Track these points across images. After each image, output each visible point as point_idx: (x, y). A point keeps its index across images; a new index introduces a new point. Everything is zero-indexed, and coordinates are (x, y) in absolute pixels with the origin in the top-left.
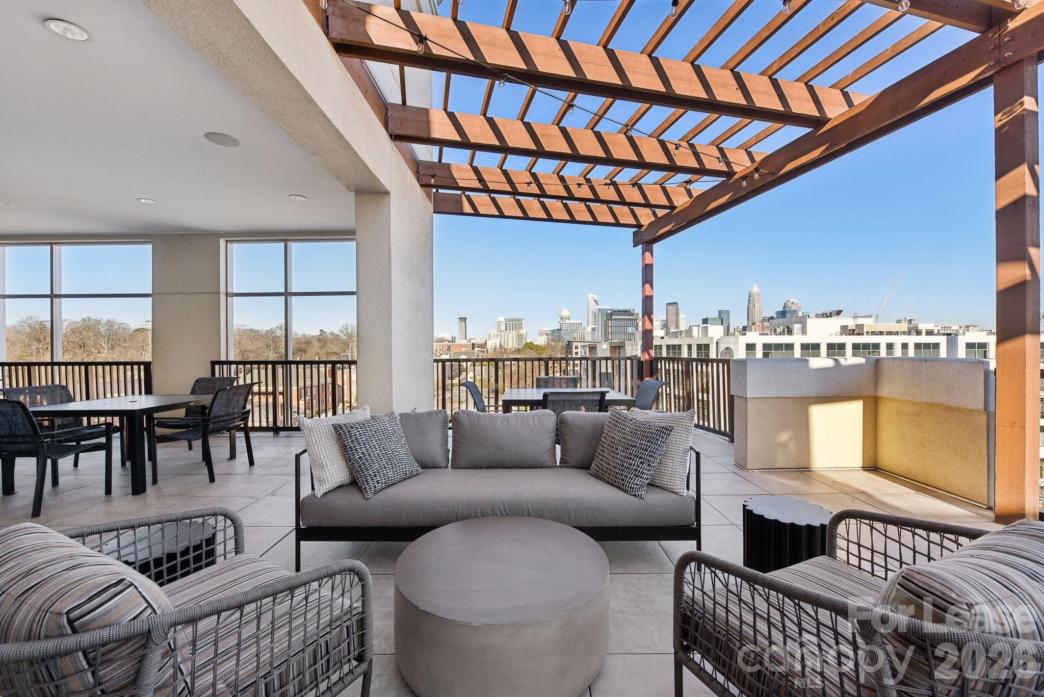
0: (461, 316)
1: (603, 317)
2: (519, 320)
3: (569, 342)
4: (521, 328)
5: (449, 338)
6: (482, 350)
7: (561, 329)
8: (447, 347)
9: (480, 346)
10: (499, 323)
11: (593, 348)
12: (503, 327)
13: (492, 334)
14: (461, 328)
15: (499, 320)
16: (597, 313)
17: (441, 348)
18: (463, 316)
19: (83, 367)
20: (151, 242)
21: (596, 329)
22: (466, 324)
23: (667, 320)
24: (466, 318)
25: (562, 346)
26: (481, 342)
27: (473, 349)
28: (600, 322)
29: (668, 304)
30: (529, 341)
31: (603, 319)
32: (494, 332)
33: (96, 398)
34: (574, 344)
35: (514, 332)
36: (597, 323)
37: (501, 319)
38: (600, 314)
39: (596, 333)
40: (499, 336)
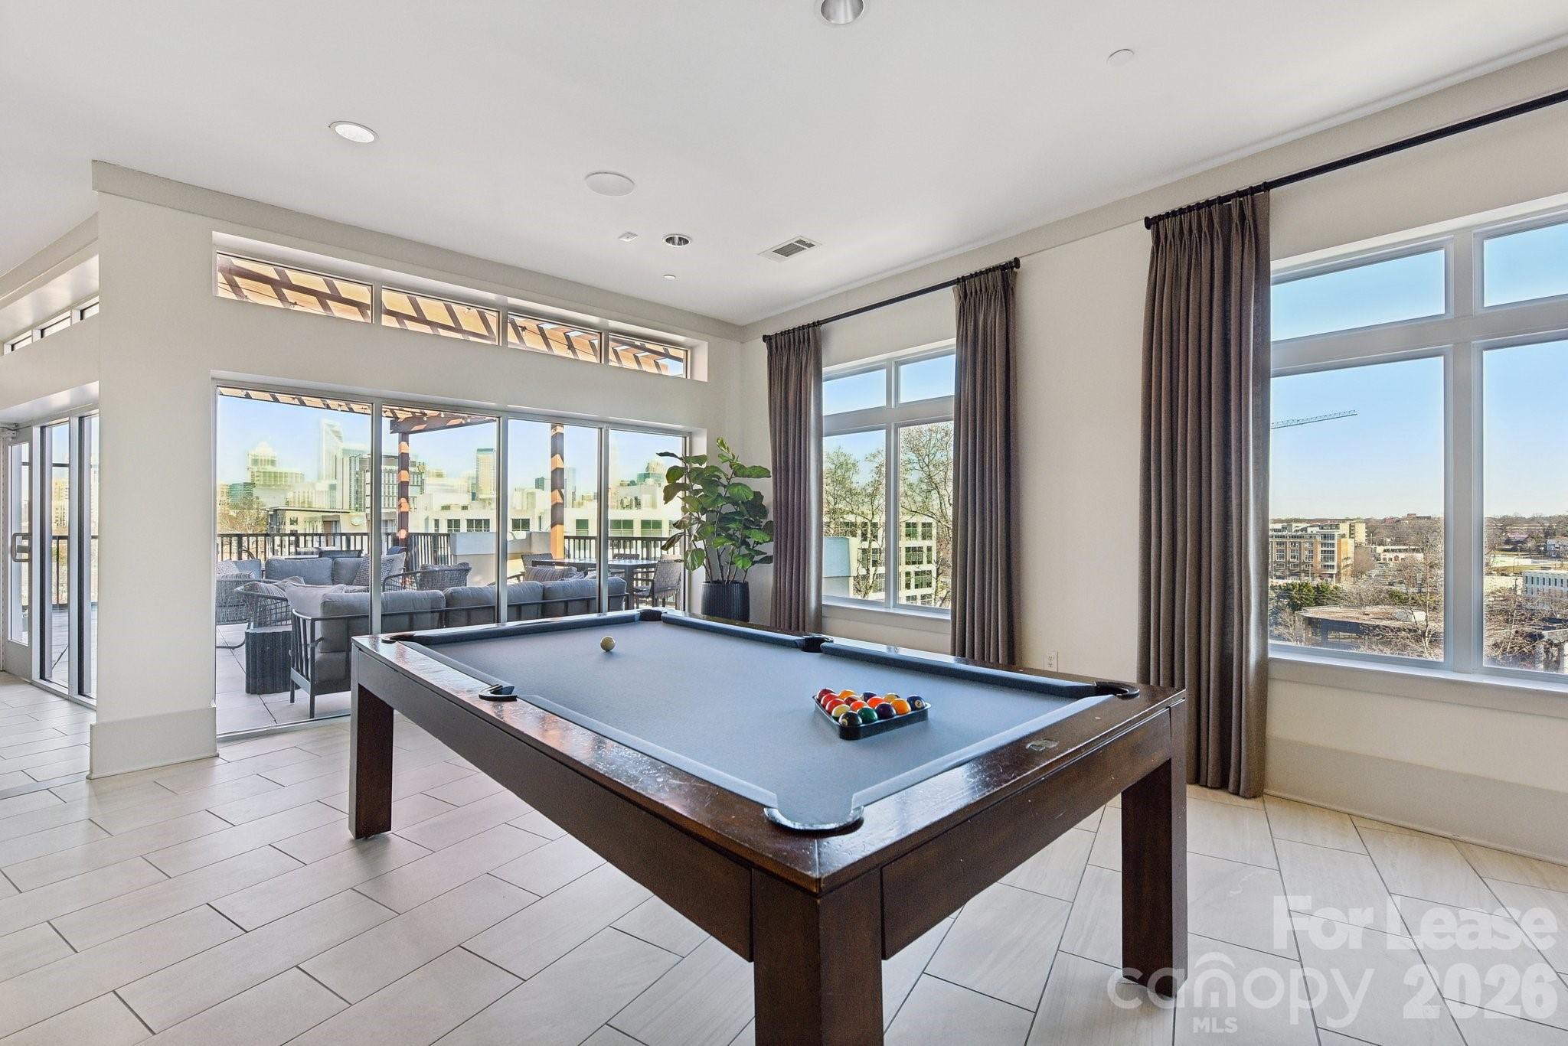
1: (353, 463)
3: (276, 511)
7: (253, 484)
11: (331, 522)
16: (340, 456)
21: (339, 487)
23: (477, 478)
25: (258, 518)
28: (347, 476)
29: (479, 450)
31: (353, 468)
34: (289, 515)
36: (339, 476)
38: (347, 460)
39: (338, 494)
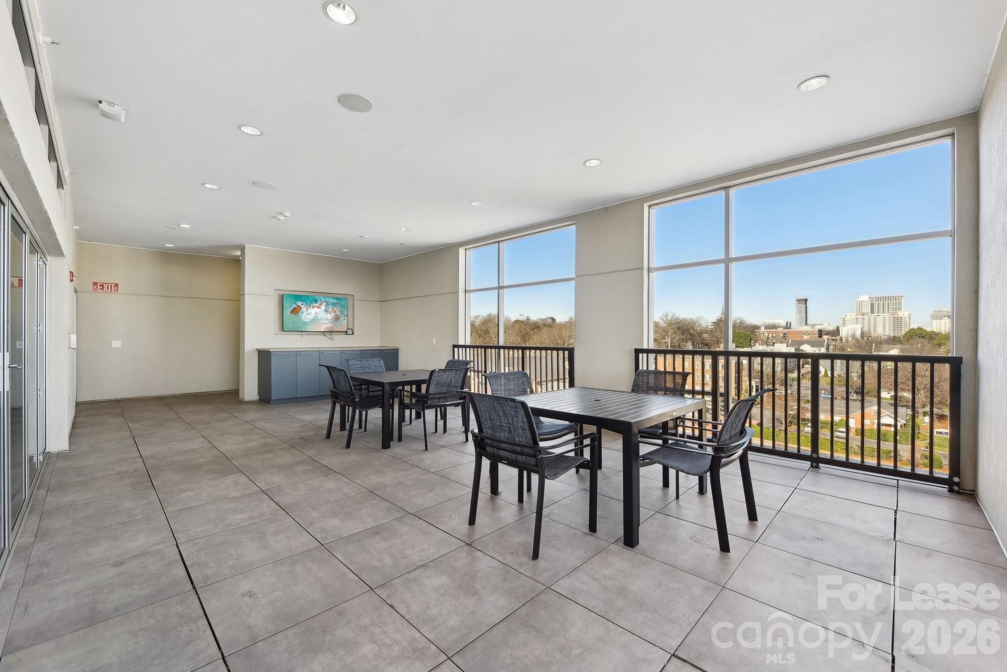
0: (799, 298)
2: (895, 298)
4: (900, 309)
5: (783, 323)
6: (833, 338)
8: (782, 334)
9: (828, 333)
10: (860, 304)
12: (867, 309)
13: (848, 317)
14: (799, 312)
15: (859, 299)
17: (774, 335)
18: (803, 298)
19: (520, 351)
20: (574, 224)
22: (806, 307)
24: (806, 300)
26: (831, 327)
27: (820, 336)
30: (914, 326)
32: (851, 316)
33: (557, 389)
35: (887, 314)
37: (865, 298)
40: (860, 321)
